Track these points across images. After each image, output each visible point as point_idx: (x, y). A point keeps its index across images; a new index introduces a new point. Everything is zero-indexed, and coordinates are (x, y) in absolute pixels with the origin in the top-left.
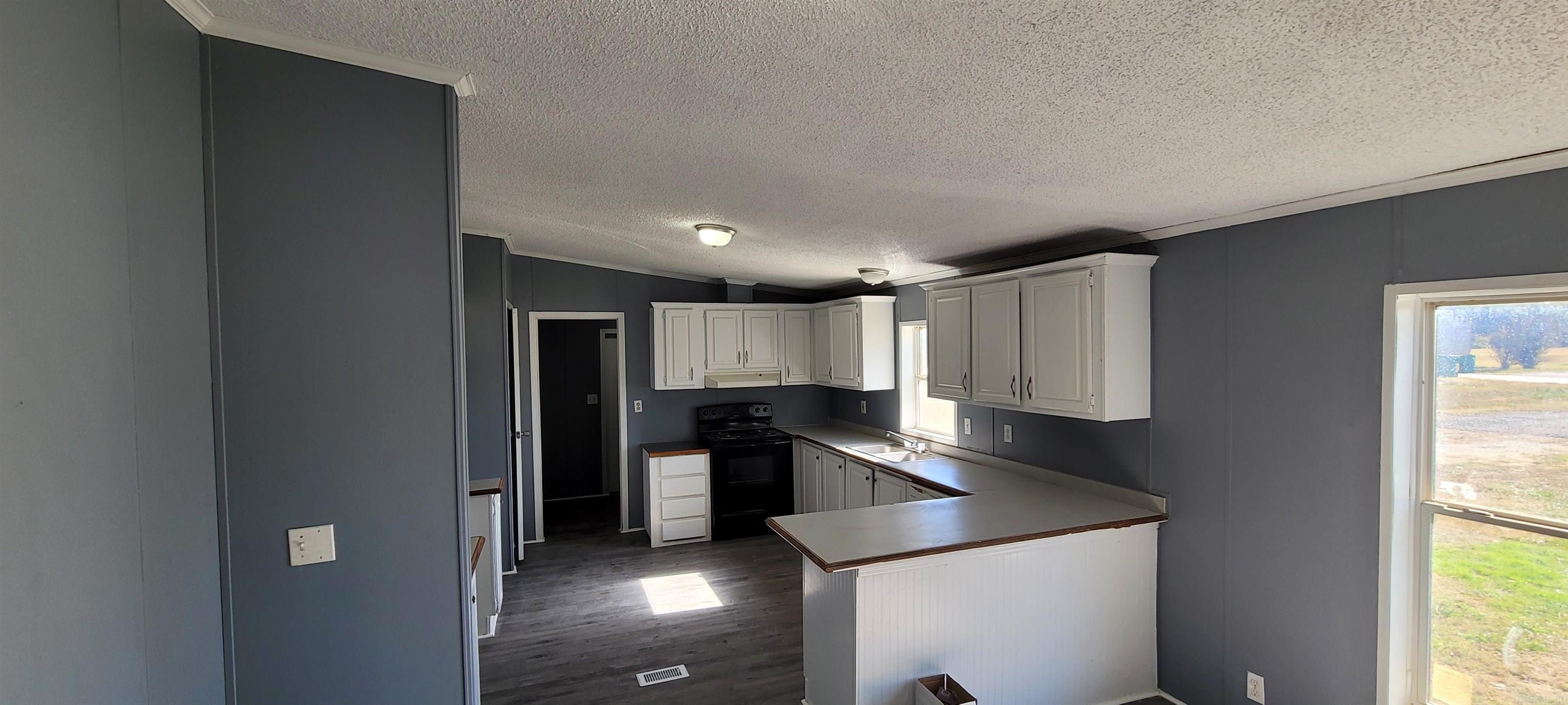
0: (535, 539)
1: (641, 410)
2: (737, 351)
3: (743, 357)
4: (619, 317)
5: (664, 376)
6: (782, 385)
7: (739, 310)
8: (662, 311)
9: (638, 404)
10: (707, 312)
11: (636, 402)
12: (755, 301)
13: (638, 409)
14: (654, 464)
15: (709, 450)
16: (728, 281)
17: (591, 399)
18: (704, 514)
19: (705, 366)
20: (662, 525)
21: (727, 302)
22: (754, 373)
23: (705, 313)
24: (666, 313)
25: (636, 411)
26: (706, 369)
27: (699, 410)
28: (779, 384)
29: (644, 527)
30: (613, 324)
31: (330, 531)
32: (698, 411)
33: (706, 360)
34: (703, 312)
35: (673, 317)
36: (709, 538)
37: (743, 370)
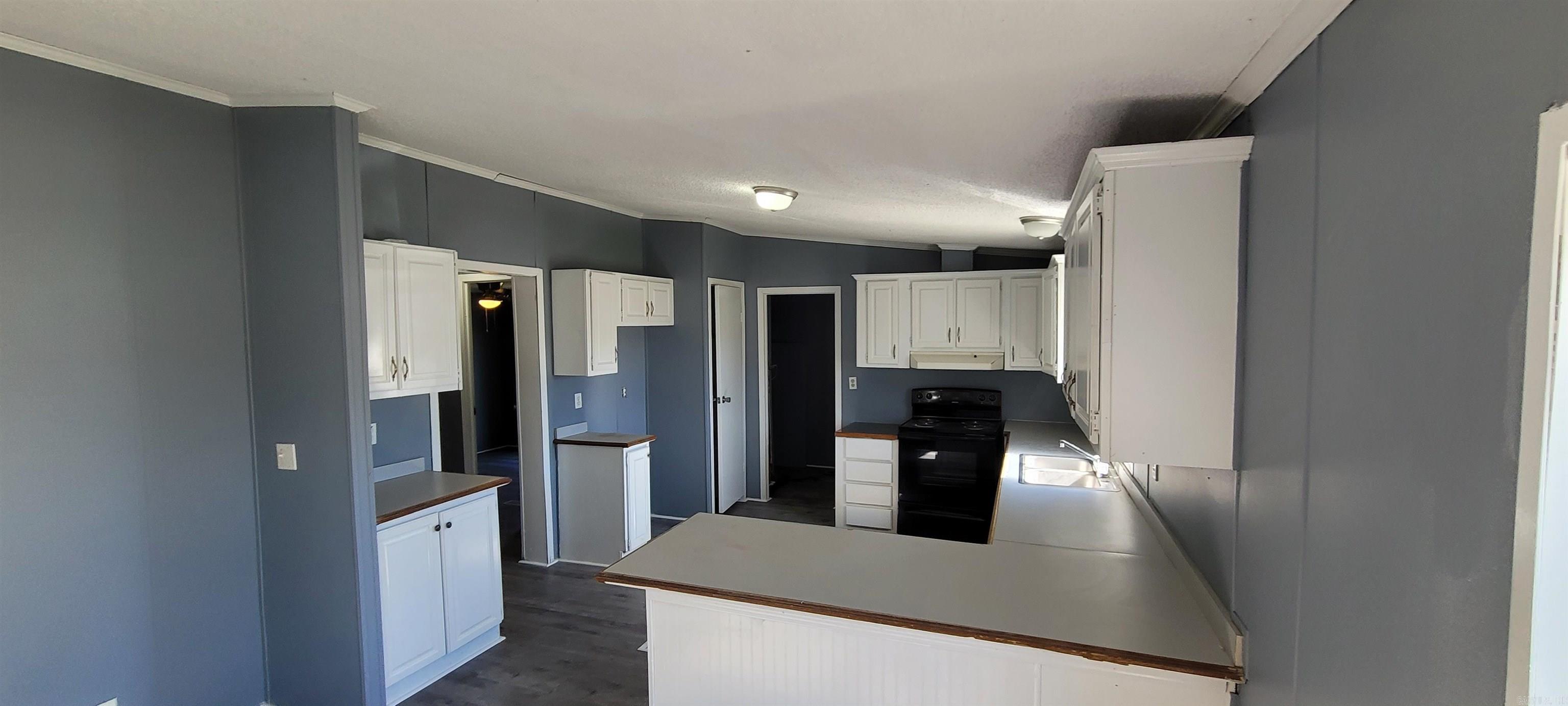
0: (760, 498)
1: (855, 388)
2: (947, 327)
3: (954, 334)
4: (837, 291)
5: (865, 353)
6: (1005, 369)
7: (951, 280)
8: (864, 284)
9: (853, 381)
10: (913, 283)
11: (850, 379)
12: (975, 268)
13: (853, 385)
14: (841, 444)
15: (899, 438)
16: (941, 246)
18: (890, 504)
19: (910, 344)
20: (846, 509)
21: (941, 271)
22: (969, 354)
23: (911, 285)
24: (869, 285)
25: (851, 388)
26: (911, 346)
27: (917, 392)
28: (1002, 369)
31: (292, 450)
32: (913, 393)
33: (911, 337)
34: (909, 283)
35: (876, 290)
37: (955, 350)
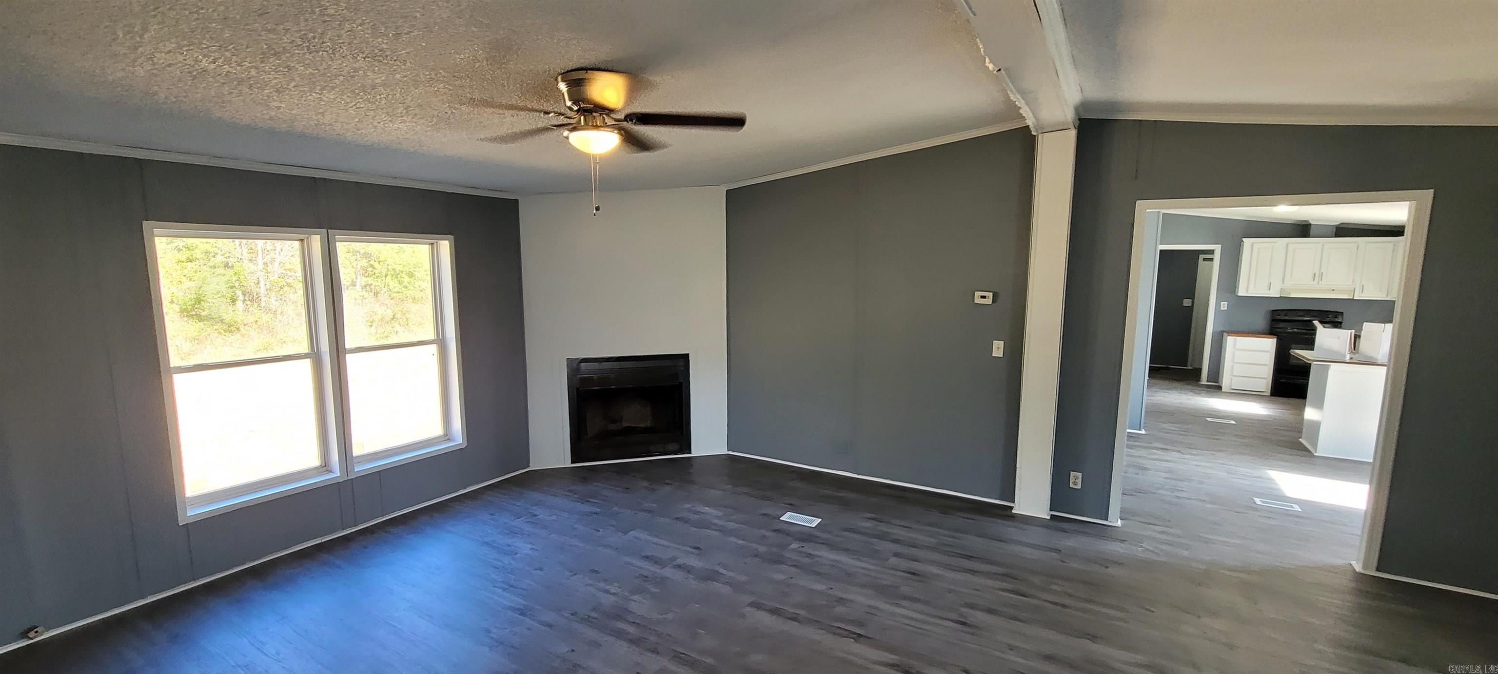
1: (1226, 308)
2: (1313, 272)
3: (1318, 276)
4: (1217, 248)
5: (1246, 287)
6: (1355, 298)
7: (1316, 243)
8: (1249, 244)
9: (1225, 304)
10: (1290, 245)
11: (1222, 303)
12: (1336, 236)
14: (1231, 342)
15: (1276, 337)
16: (1312, 222)
17: (1187, 302)
18: (1266, 377)
19: (1282, 281)
20: (1232, 379)
21: (1308, 237)
22: (1327, 287)
23: (1287, 245)
24: (1252, 245)
25: (1223, 308)
26: (1283, 283)
27: (1274, 312)
28: (1352, 298)
29: (1218, 383)
30: (1212, 252)
32: (1273, 314)
33: (1284, 277)
35: (1259, 248)
36: (1268, 393)
37: (1317, 285)
